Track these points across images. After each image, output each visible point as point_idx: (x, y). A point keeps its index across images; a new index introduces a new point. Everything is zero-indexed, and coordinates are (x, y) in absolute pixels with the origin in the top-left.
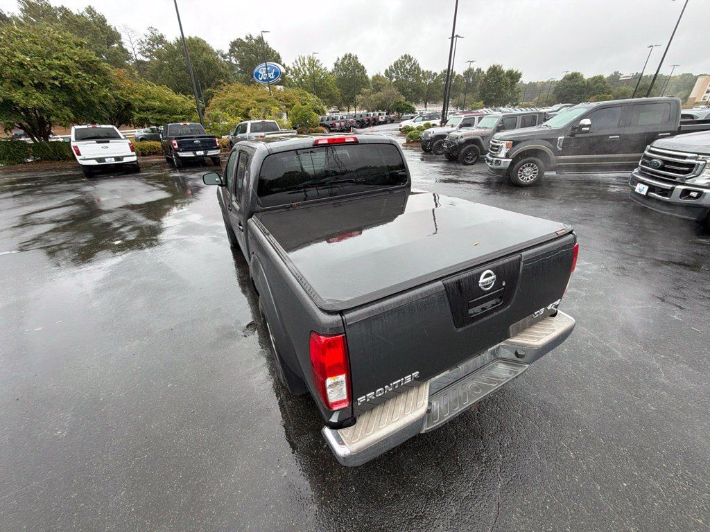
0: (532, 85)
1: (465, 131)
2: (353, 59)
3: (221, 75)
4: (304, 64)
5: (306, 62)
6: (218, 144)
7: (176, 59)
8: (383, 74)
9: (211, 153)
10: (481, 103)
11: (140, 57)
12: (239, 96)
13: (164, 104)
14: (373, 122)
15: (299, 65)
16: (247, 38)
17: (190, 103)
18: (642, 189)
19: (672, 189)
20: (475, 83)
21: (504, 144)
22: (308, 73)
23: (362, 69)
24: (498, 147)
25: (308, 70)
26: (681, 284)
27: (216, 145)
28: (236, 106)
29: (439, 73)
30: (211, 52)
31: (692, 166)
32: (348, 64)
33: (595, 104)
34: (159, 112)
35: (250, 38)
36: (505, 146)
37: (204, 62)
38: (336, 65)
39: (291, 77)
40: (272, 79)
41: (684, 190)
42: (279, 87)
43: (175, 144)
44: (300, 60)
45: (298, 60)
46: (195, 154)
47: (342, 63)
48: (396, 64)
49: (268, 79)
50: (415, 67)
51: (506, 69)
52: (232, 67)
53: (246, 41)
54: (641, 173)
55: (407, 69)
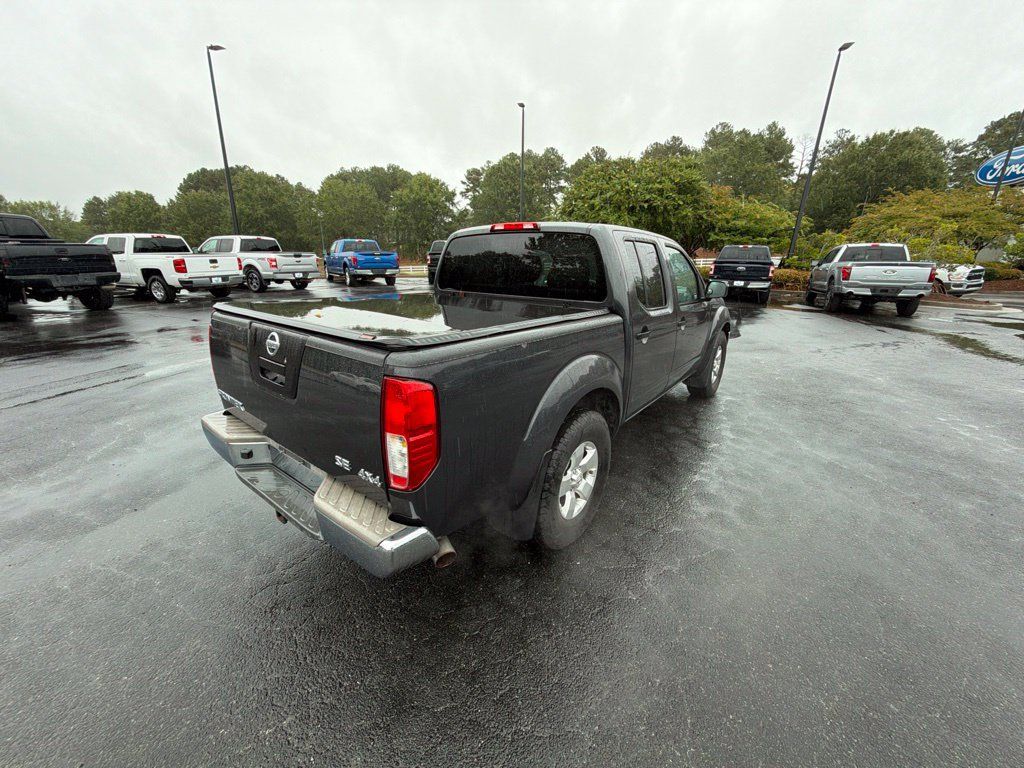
34: (742, 234)
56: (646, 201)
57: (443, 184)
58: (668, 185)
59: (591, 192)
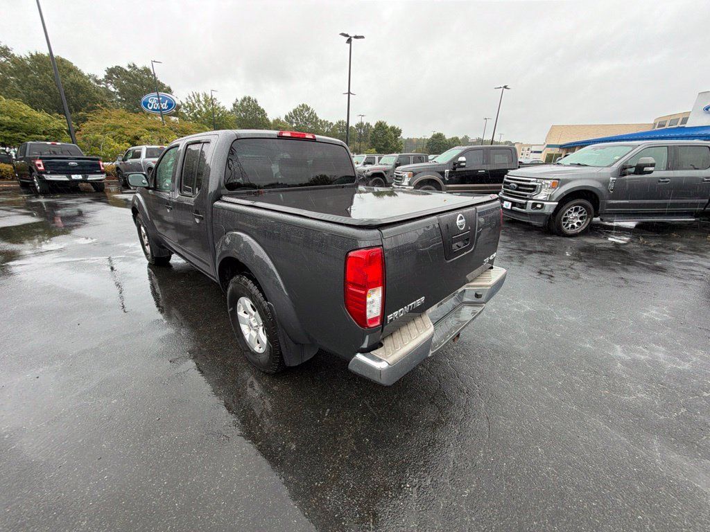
0: (410, 141)
1: (369, 167)
2: (253, 102)
3: (95, 100)
4: (199, 101)
5: (202, 99)
6: (102, 168)
7: (30, 76)
8: (283, 119)
9: (91, 178)
10: (374, 150)
12: (122, 122)
13: (18, 121)
15: (194, 101)
16: (129, 67)
17: (58, 122)
18: (507, 205)
19: (526, 203)
20: (366, 135)
21: (406, 175)
22: (204, 109)
23: (262, 112)
24: (401, 177)
25: (205, 106)
26: (547, 263)
27: (100, 169)
28: (120, 133)
29: (335, 123)
30: (82, 75)
31: (534, 187)
32: (248, 106)
33: (466, 147)
34: (10, 129)
35: (134, 67)
36: (407, 176)
37: (72, 83)
38: (234, 105)
39: (184, 111)
40: (165, 110)
41: (533, 203)
42: (173, 118)
43: (39, 165)
44: (193, 96)
45: (191, 96)
46: (70, 177)
47: (241, 104)
48: (295, 111)
49: (161, 110)
50: (313, 117)
51: (389, 125)
52: (110, 94)
53: (128, 70)
54: (504, 194)
55: (306, 117)
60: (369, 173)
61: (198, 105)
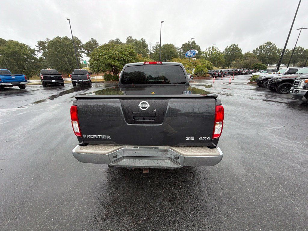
2: (236, 46)
4: (210, 50)
8: (251, 52)
11: (152, 52)
14: (238, 73)
15: (208, 51)
16: (189, 42)
21: (303, 81)
23: (239, 50)
25: (212, 52)
32: (232, 48)
38: (226, 49)
39: (203, 55)
40: (192, 56)
42: (194, 59)
44: (208, 49)
47: (229, 48)
48: (260, 47)
49: (190, 56)
52: (180, 53)
55: (267, 49)
56: (122, 58)
57: (27, 46)
58: (127, 53)
59: (103, 54)
60: (280, 80)
61: (209, 52)
